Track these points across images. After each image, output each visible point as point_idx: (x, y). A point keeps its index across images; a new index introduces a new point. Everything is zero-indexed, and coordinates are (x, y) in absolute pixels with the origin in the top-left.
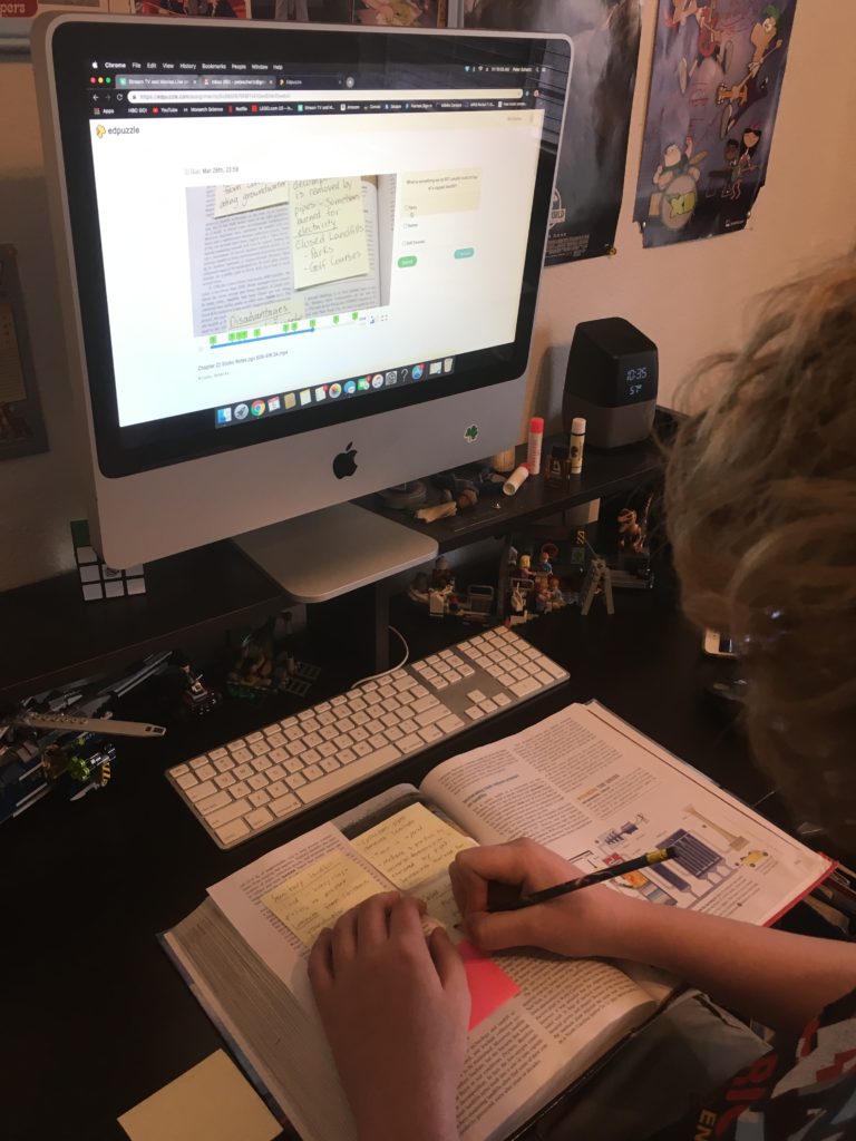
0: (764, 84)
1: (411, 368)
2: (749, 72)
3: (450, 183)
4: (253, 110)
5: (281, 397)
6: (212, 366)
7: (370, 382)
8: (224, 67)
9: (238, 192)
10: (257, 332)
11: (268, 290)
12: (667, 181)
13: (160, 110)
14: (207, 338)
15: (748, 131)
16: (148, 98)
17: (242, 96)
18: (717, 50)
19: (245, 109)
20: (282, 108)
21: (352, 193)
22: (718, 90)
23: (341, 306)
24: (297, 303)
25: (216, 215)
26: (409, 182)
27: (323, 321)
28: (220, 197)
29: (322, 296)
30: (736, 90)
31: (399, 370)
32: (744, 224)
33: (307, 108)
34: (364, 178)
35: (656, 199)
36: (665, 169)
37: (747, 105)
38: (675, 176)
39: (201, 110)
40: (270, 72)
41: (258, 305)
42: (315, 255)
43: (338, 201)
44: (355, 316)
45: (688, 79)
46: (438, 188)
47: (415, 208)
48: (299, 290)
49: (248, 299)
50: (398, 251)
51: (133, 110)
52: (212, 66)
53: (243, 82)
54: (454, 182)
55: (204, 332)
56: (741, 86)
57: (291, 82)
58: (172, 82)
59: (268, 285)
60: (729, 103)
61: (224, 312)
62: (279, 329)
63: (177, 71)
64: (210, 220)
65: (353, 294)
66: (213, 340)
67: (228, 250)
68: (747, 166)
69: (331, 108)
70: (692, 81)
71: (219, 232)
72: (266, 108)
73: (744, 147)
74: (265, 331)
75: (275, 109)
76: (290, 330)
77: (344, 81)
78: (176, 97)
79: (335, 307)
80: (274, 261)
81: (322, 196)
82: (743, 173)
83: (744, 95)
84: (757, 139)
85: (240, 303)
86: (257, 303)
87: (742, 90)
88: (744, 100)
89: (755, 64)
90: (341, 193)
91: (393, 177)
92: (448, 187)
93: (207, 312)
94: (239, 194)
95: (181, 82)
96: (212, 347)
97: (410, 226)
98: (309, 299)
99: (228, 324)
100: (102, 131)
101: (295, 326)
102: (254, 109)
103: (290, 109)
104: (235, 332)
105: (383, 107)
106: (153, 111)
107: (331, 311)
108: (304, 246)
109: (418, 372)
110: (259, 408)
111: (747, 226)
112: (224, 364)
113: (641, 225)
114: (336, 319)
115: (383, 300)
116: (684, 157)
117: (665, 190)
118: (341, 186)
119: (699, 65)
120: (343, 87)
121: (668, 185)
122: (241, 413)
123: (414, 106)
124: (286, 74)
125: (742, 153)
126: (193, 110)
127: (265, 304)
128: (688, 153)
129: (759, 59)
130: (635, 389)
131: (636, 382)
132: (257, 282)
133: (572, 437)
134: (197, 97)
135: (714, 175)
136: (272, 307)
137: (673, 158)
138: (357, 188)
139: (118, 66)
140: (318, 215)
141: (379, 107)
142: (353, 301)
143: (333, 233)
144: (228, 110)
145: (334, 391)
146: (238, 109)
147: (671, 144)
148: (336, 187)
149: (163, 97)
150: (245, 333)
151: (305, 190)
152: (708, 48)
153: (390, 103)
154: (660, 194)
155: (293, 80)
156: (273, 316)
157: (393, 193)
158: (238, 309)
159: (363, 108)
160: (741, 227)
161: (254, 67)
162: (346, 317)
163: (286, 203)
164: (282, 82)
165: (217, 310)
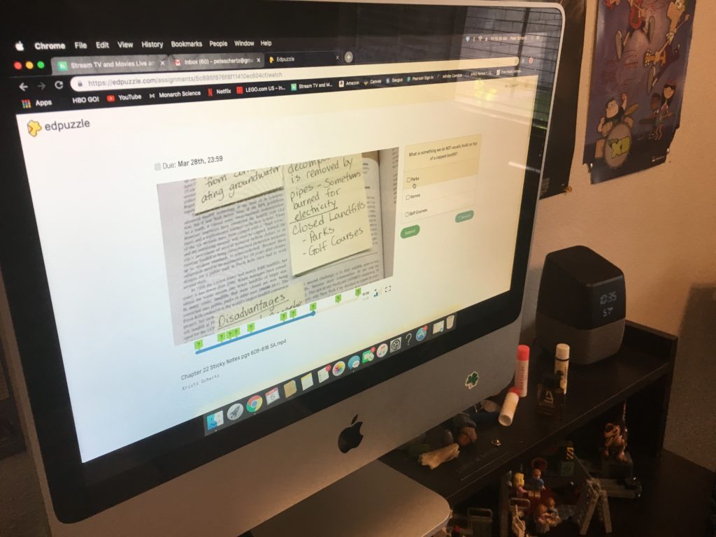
0: (677, 49)
1: (414, 332)
2: (667, 40)
3: (451, 151)
4: (237, 91)
5: (281, 387)
6: (198, 373)
7: (375, 353)
8: (199, 44)
9: (222, 183)
10: (251, 326)
11: (262, 282)
12: (609, 129)
13: (117, 98)
14: (191, 345)
15: (666, 86)
16: (99, 84)
17: (223, 77)
18: (644, 24)
19: (229, 91)
20: (273, 88)
21: (352, 172)
22: (645, 56)
23: (343, 285)
24: (295, 290)
25: (197, 212)
26: (410, 155)
27: (325, 303)
28: (201, 191)
29: (322, 278)
30: (658, 54)
31: (403, 336)
32: (665, 158)
33: (301, 86)
34: (365, 155)
35: (600, 144)
36: (607, 120)
37: (665, 66)
38: (614, 125)
39: (172, 95)
40: (257, 49)
41: (252, 299)
42: (313, 238)
43: (339, 180)
44: (358, 292)
45: (623, 47)
46: (439, 158)
47: (417, 179)
48: (297, 276)
49: (239, 295)
50: (401, 223)
51: (79, 100)
52: (183, 44)
53: (225, 61)
54: (454, 151)
55: (187, 338)
56: (661, 51)
57: (282, 60)
58: (131, 64)
59: (263, 276)
60: (653, 65)
61: (211, 313)
62: (276, 319)
63: (138, 51)
64: (190, 217)
65: (356, 271)
66: (199, 344)
67: (214, 246)
68: (666, 113)
69: (328, 85)
70: (625, 50)
71: (203, 228)
72: (254, 89)
73: (663, 99)
74: (259, 324)
75: (265, 89)
76: (289, 318)
77: (343, 57)
78: (139, 82)
79: (335, 287)
80: (267, 251)
81: (321, 177)
82: (664, 119)
83: (664, 59)
84: (672, 92)
85: (230, 300)
86: (249, 297)
87: (662, 55)
88: (664, 62)
89: (671, 34)
90: (342, 171)
91: (395, 152)
92: (449, 156)
93: (190, 317)
94: (225, 185)
95: (145, 64)
96: (197, 353)
97: (412, 197)
98: (308, 283)
99: (217, 325)
100: (35, 127)
101: (293, 313)
102: (239, 90)
103: (283, 88)
104: (225, 331)
105: (385, 82)
106: (107, 99)
107: (331, 292)
108: (302, 230)
109: (421, 334)
110: (256, 403)
111: (667, 160)
112: (213, 367)
113: (589, 166)
114: (338, 299)
115: (386, 272)
116: (621, 109)
117: (607, 137)
118: (341, 164)
119: (630, 36)
120: (342, 62)
121: (610, 132)
122: (234, 413)
123: (416, 79)
124: (276, 51)
125: (663, 103)
126: (162, 95)
127: (260, 296)
128: (624, 106)
129: (673, 29)
130: (607, 311)
131: (608, 305)
132: (248, 275)
133: (557, 361)
134: (166, 80)
135: (643, 122)
136: (266, 299)
137: (613, 111)
138: (358, 165)
139: (53, 46)
140: (317, 197)
141: (380, 81)
142: (356, 278)
143: (333, 214)
144: (207, 93)
145: (338, 369)
146: (219, 92)
147: (611, 101)
148: (335, 166)
149: (120, 82)
150: (237, 331)
151: (302, 173)
152: (637, 22)
153: (391, 76)
154: (603, 140)
155: (284, 56)
156: (270, 306)
157: (395, 166)
158: (228, 307)
159: (363, 83)
160: (663, 161)
161: (237, 43)
162: (348, 295)
163: (280, 189)
164: (271, 59)
165: (203, 313)
